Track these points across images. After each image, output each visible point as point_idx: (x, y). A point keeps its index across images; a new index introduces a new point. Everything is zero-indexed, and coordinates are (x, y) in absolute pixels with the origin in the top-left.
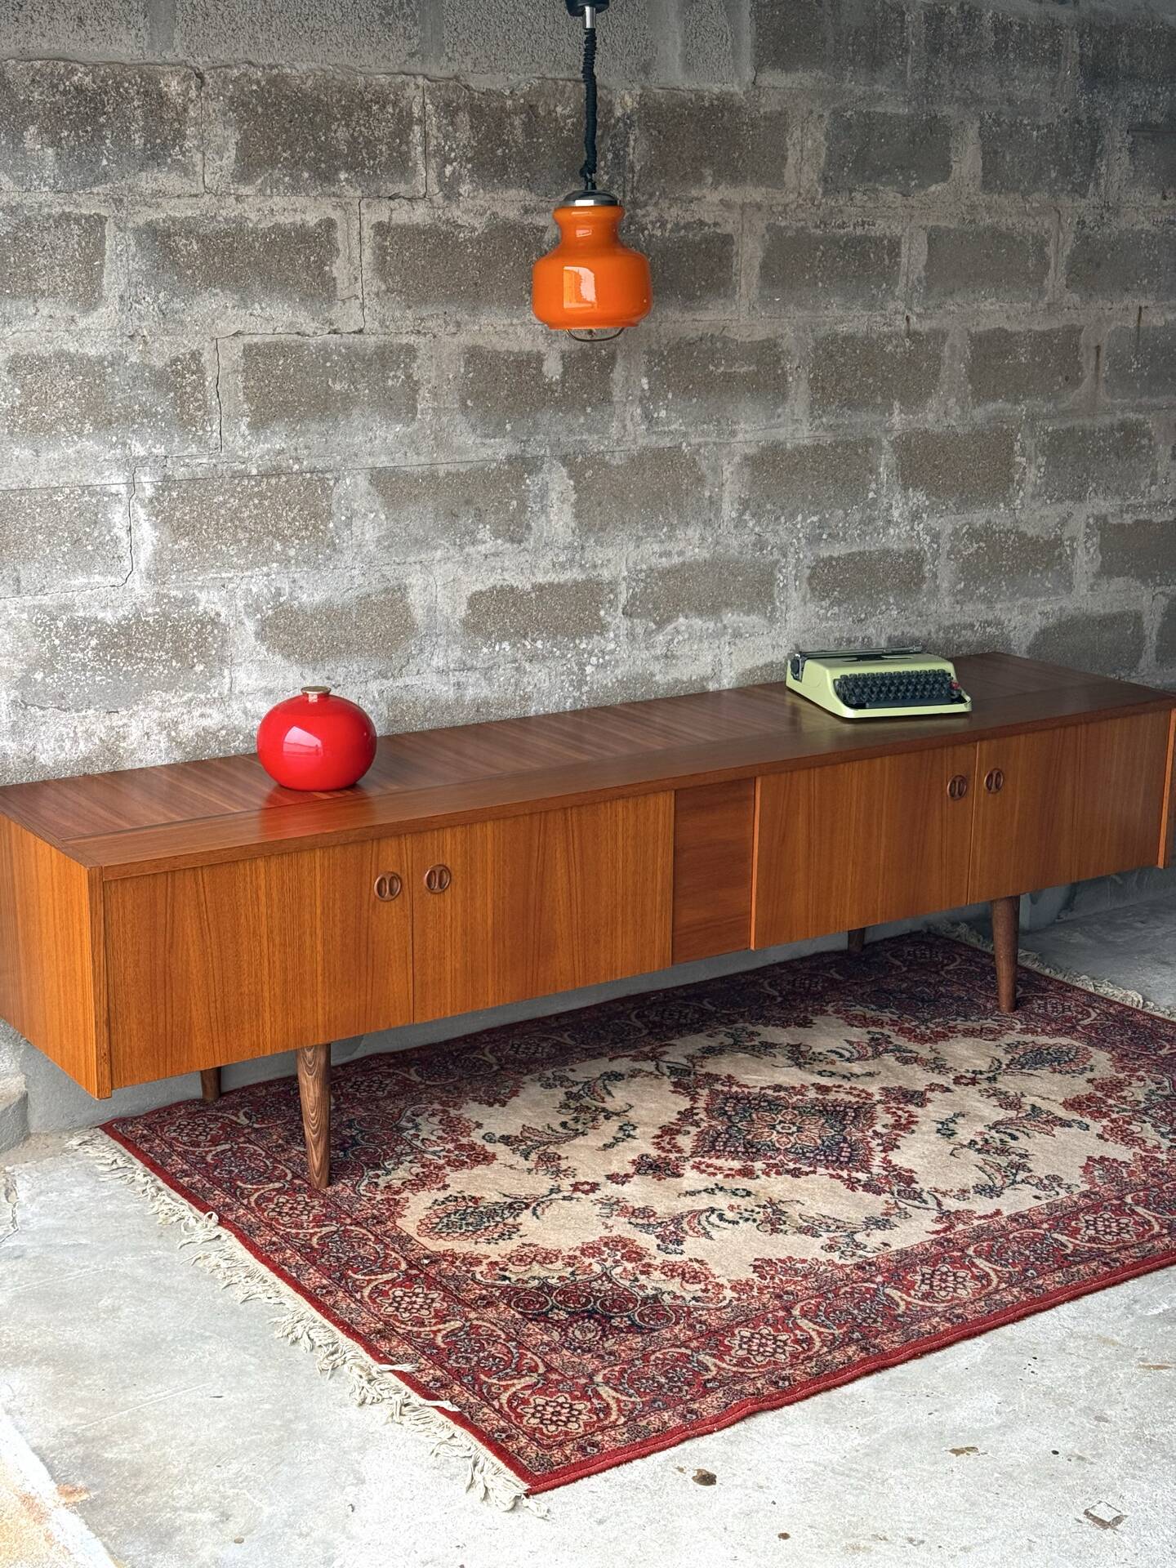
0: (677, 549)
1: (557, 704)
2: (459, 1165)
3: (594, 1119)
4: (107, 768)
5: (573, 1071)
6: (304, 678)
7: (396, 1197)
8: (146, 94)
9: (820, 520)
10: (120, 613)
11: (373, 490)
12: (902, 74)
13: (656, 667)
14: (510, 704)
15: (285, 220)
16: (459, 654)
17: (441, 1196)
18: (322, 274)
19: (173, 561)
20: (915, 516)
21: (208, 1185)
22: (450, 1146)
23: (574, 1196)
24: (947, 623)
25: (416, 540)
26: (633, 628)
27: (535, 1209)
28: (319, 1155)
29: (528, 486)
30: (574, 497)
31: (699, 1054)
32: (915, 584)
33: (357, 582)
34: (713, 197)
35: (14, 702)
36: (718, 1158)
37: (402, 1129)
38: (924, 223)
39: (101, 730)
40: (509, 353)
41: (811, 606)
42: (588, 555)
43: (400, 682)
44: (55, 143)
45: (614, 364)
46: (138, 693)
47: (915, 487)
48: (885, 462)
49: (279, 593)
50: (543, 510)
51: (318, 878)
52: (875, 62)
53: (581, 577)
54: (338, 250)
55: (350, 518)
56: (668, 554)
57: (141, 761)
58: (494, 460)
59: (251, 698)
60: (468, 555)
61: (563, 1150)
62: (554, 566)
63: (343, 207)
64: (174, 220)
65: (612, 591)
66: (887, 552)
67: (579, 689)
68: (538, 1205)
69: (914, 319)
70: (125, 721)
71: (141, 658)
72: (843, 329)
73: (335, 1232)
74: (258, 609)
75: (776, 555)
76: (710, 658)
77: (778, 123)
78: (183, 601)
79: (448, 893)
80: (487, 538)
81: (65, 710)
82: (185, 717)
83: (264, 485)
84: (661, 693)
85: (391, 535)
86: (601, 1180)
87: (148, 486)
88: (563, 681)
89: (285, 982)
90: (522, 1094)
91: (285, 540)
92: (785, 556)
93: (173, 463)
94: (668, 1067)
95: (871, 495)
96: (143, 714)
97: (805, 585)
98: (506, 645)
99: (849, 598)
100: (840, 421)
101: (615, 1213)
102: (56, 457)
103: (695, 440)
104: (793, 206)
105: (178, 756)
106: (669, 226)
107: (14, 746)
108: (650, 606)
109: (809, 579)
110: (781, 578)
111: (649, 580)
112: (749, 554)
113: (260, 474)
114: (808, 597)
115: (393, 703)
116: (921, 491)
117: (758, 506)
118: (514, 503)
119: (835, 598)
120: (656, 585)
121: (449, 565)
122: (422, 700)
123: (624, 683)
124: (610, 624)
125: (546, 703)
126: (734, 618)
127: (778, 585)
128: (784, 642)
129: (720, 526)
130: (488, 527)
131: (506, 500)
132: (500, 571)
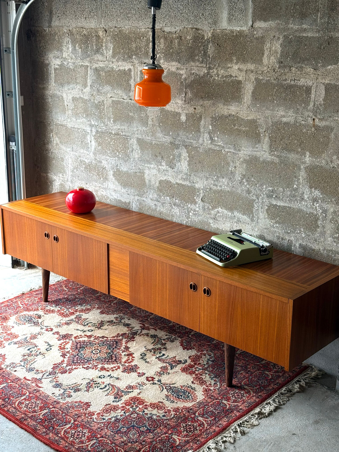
0: (220, 185)
1: (181, 221)
6: (122, 190)
8: (96, 36)
9: (272, 190)
10: (89, 161)
11: (137, 144)
12: (315, 20)
13: (211, 221)
14: (168, 216)
15: (121, 68)
16: (156, 196)
18: (128, 83)
19: (98, 151)
20: (315, 200)
24: (329, 249)
25: (147, 160)
26: (204, 206)
29: (175, 152)
30: (188, 159)
32: (313, 227)
34: (236, 67)
38: (323, 81)
40: (171, 111)
41: (267, 220)
42: (192, 178)
43: (142, 199)
44: (81, 48)
45: (201, 120)
46: (91, 181)
47: (316, 189)
48: (302, 174)
49: (117, 166)
50: (179, 161)
52: (303, 16)
53: (189, 185)
54: (132, 77)
55: (132, 150)
56: (217, 186)
58: (167, 143)
59: (111, 190)
60: (160, 168)
62: (182, 179)
63: (134, 66)
64: (100, 67)
65: (198, 192)
66: (300, 211)
67: (188, 219)
69: (317, 120)
72: (284, 120)
75: (254, 198)
76: (229, 225)
77: (261, 40)
78: (99, 162)
79: (58, 244)
80: (164, 165)
81: (79, 180)
82: (99, 190)
83: (115, 137)
85: (141, 157)
87: (94, 132)
88: (183, 215)
91: (119, 152)
92: (258, 199)
93: (99, 127)
95: (295, 186)
96: (92, 186)
97: (265, 212)
98: (168, 198)
99: (283, 223)
100: (283, 154)
102: (79, 121)
103: (226, 150)
104: (265, 72)
106: (220, 76)
108: (210, 201)
109: (267, 210)
110: (256, 206)
111: (210, 192)
112: (244, 194)
113: (115, 134)
114: (266, 217)
115: (140, 204)
116: (318, 190)
117: (249, 178)
118: (172, 156)
119: (277, 221)
120: (212, 194)
121: (155, 170)
122: (147, 206)
123: (201, 222)
124: (197, 202)
125: (178, 219)
126: (238, 214)
127: (255, 208)
128: (256, 230)
129: (234, 181)
130: (165, 162)
131: (170, 155)
132: (167, 176)
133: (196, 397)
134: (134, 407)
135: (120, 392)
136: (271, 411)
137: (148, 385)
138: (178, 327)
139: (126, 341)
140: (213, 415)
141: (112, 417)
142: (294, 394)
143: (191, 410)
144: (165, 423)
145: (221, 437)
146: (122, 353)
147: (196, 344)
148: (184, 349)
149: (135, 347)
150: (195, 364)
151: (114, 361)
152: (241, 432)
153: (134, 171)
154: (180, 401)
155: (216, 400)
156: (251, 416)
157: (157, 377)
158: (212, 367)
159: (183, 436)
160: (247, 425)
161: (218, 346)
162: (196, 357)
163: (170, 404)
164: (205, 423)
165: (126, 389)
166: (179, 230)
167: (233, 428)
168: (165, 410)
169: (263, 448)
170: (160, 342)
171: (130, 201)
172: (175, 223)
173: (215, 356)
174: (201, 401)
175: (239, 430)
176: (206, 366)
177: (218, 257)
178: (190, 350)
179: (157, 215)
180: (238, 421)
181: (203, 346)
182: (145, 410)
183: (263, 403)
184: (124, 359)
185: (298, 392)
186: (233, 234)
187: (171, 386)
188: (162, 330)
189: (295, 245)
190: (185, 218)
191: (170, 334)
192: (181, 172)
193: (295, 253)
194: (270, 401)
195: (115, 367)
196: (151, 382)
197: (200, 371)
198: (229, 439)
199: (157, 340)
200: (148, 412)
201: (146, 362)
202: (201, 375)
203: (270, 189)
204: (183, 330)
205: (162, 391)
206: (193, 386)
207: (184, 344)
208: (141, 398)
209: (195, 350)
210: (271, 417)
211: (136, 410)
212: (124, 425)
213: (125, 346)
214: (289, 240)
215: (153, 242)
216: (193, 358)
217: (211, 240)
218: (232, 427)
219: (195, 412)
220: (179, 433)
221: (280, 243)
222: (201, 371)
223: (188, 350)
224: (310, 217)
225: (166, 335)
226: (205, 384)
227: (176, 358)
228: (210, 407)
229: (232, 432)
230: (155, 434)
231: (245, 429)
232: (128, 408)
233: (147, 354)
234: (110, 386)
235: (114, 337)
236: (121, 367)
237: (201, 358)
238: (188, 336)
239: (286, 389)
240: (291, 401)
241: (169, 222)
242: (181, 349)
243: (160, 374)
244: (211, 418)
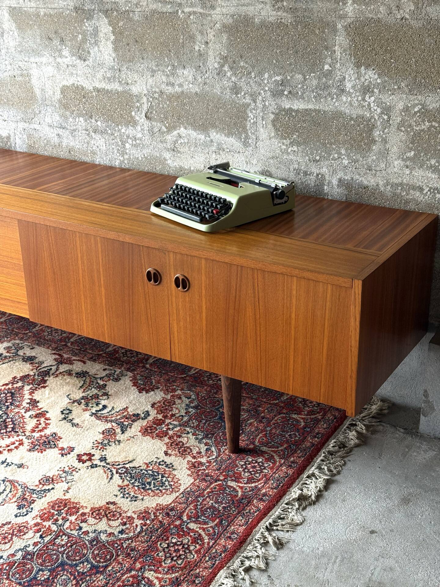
0: (178, 82)
1: (111, 161)
9: (282, 80)
11: (11, 18)
13: (167, 155)
14: (86, 154)
16: (58, 118)
20: (366, 90)
24: (396, 181)
25: (33, 50)
26: (152, 127)
29: (87, 27)
30: (113, 38)
32: (365, 144)
41: (275, 141)
42: (123, 76)
43: (32, 126)
47: (368, 67)
50: (96, 43)
53: (120, 89)
56: (173, 85)
58: (68, 9)
60: (59, 63)
62: (105, 79)
65: (138, 101)
66: (338, 115)
67: (123, 155)
75: (248, 100)
76: (202, 159)
80: (67, 55)
85: (20, 44)
88: (112, 148)
92: (255, 102)
95: (327, 67)
97: (270, 126)
98: (81, 119)
99: (305, 143)
103: (187, 10)
108: (162, 116)
109: (273, 121)
110: (252, 116)
111: (160, 99)
112: (228, 95)
114: (273, 134)
115: (30, 136)
116: (373, 70)
117: (234, 62)
118: (80, 36)
119: (294, 139)
120: (166, 103)
121: (50, 67)
122: (43, 139)
123: (150, 159)
124: (138, 121)
125: (105, 159)
126: (218, 136)
127: (250, 121)
128: (255, 162)
129: (206, 72)
130: (67, 48)
131: (76, 34)
132: (75, 76)
133: (177, 482)
134: (60, 522)
135: (28, 494)
136: (320, 491)
137: (82, 470)
138: (123, 353)
139: (31, 389)
140: (215, 515)
141: (17, 551)
142: (351, 450)
143: (172, 509)
144: (125, 546)
145: (239, 560)
146: (25, 412)
147: (160, 380)
148: (140, 392)
149: (48, 398)
150: (165, 417)
151: (10, 432)
152: (275, 543)
153: (11, 73)
154: (149, 494)
155: (216, 482)
156: (287, 506)
157: (98, 451)
158: (196, 420)
159: (166, 570)
160: (283, 525)
161: (199, 378)
162: (164, 403)
163: (129, 503)
164: (203, 533)
165: (41, 486)
166: (109, 176)
167: (258, 536)
168: (122, 519)
169: (323, 570)
170: (94, 383)
171: (9, 135)
172: (100, 165)
173: (198, 398)
174: (189, 489)
175: (270, 539)
176: (185, 419)
177: (196, 214)
178: (152, 393)
179: (63, 154)
180: (264, 520)
181: (173, 381)
182: (83, 525)
183: (302, 476)
184: (31, 424)
185: (357, 446)
186: (216, 172)
187: (127, 466)
188: (95, 361)
189: (330, 182)
190: (118, 154)
191: (111, 366)
192: (101, 65)
193: (330, 198)
194: (313, 469)
195: (14, 443)
196: (88, 463)
197: (175, 429)
198: (257, 562)
199: (88, 380)
200: (90, 529)
201: (73, 425)
202: (180, 436)
203: (278, 78)
204: (133, 357)
205: (111, 478)
206: (168, 460)
207: (139, 381)
208: (72, 500)
209: (161, 391)
210: (322, 501)
211: (65, 527)
212: (42, 565)
213: (29, 399)
214: (318, 175)
215: (63, 199)
216: (159, 406)
217: (177, 186)
218: (255, 535)
219: (181, 513)
220: (156, 565)
221: (302, 183)
222: (178, 428)
223: (147, 392)
224: (359, 126)
225: (104, 370)
226: (189, 453)
227: (129, 410)
228: (208, 499)
229: (259, 547)
230: (110, 575)
231: (281, 534)
232: (47, 526)
233: (74, 409)
234: (8, 483)
235: (7, 384)
236: (26, 441)
237: (174, 404)
238: (144, 367)
239: (335, 442)
240: (349, 465)
241: (87, 165)
242: (135, 393)
243: (102, 445)
244: (213, 521)
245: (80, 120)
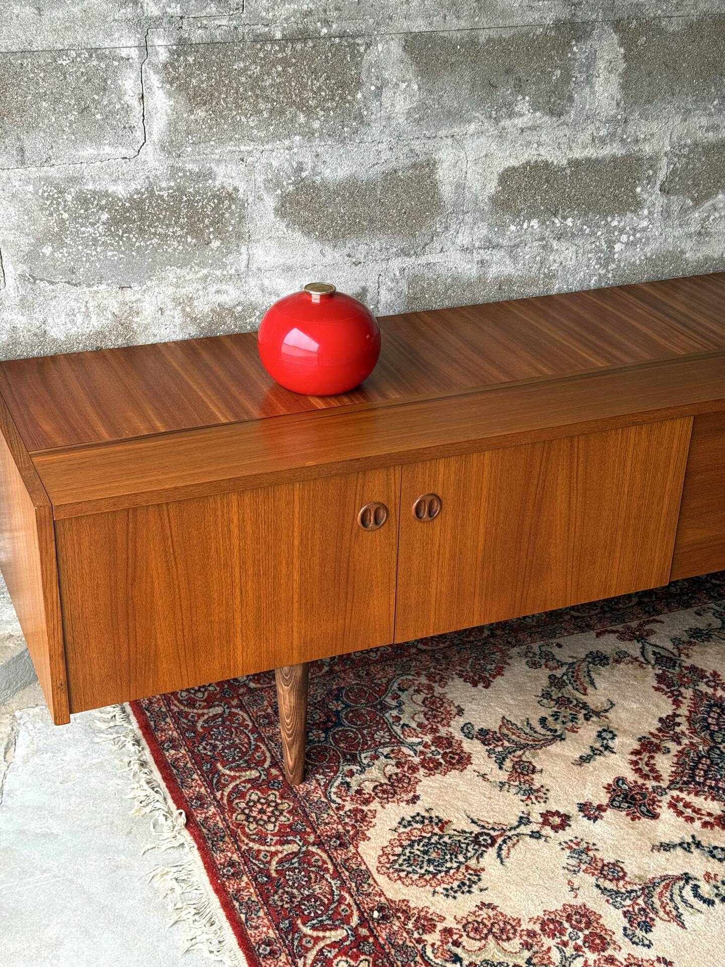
1: (581, 281)
2: (432, 766)
3: (574, 718)
4: (120, 342)
5: (559, 646)
6: (324, 255)
7: (365, 808)
10: (133, 186)
11: (406, 58)
14: (534, 282)
16: (485, 232)
17: (408, 811)
19: (189, 133)
21: (189, 765)
22: (428, 738)
23: (543, 832)
25: (449, 112)
26: (668, 206)
27: (500, 848)
28: (293, 756)
29: (575, 53)
30: (622, 66)
31: (685, 638)
33: (384, 156)
35: (22, 276)
36: (697, 794)
37: (385, 708)
39: (113, 306)
42: (631, 129)
43: (423, 260)
46: (152, 268)
49: (300, 168)
50: (589, 81)
51: (297, 509)
53: (621, 152)
55: (380, 88)
56: (716, 128)
57: (155, 336)
58: (540, 25)
59: (268, 274)
60: (504, 128)
61: (540, 759)
62: (593, 140)
65: (651, 167)
67: (605, 266)
68: (504, 842)
70: (139, 296)
71: (155, 234)
73: (295, 854)
74: (278, 185)
78: (198, 175)
79: (437, 522)
80: (525, 110)
81: (76, 285)
82: (201, 293)
83: (288, 51)
84: (689, 271)
85: (423, 106)
86: (573, 810)
87: (162, 50)
88: (589, 259)
89: (259, 609)
90: (507, 673)
91: (310, 112)
93: (189, 25)
94: (654, 653)
96: (157, 290)
98: (535, 223)
101: (583, 867)
102: (60, 15)
105: (192, 332)
107: (24, 319)
108: (690, 183)
113: (285, 38)
118: (558, 72)
124: (645, 200)
125: (570, 280)
130: (527, 98)
131: (550, 69)
132: (535, 145)
172: (559, 295)
190: (597, 267)
192: (591, 118)
245: (531, 225)
